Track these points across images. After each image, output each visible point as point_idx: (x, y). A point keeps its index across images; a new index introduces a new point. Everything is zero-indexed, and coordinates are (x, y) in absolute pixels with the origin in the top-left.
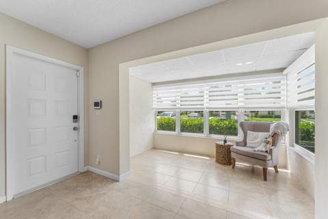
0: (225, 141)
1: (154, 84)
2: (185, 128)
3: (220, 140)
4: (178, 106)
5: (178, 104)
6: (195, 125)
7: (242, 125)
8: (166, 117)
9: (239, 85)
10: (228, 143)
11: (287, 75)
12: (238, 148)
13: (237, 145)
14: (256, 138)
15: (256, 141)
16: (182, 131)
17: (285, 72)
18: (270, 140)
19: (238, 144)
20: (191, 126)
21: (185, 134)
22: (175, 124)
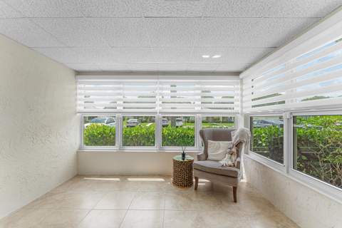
0: (184, 155)
1: (79, 73)
2: (129, 140)
3: (177, 154)
4: (120, 108)
5: (119, 105)
6: (142, 135)
7: (202, 133)
8: (100, 124)
9: (197, 86)
10: (188, 157)
11: (242, 79)
12: (201, 163)
13: (199, 160)
14: (218, 148)
15: (219, 152)
16: (125, 144)
17: (241, 76)
18: (234, 150)
19: (199, 158)
20: (136, 136)
21: (129, 149)
22: (114, 135)
